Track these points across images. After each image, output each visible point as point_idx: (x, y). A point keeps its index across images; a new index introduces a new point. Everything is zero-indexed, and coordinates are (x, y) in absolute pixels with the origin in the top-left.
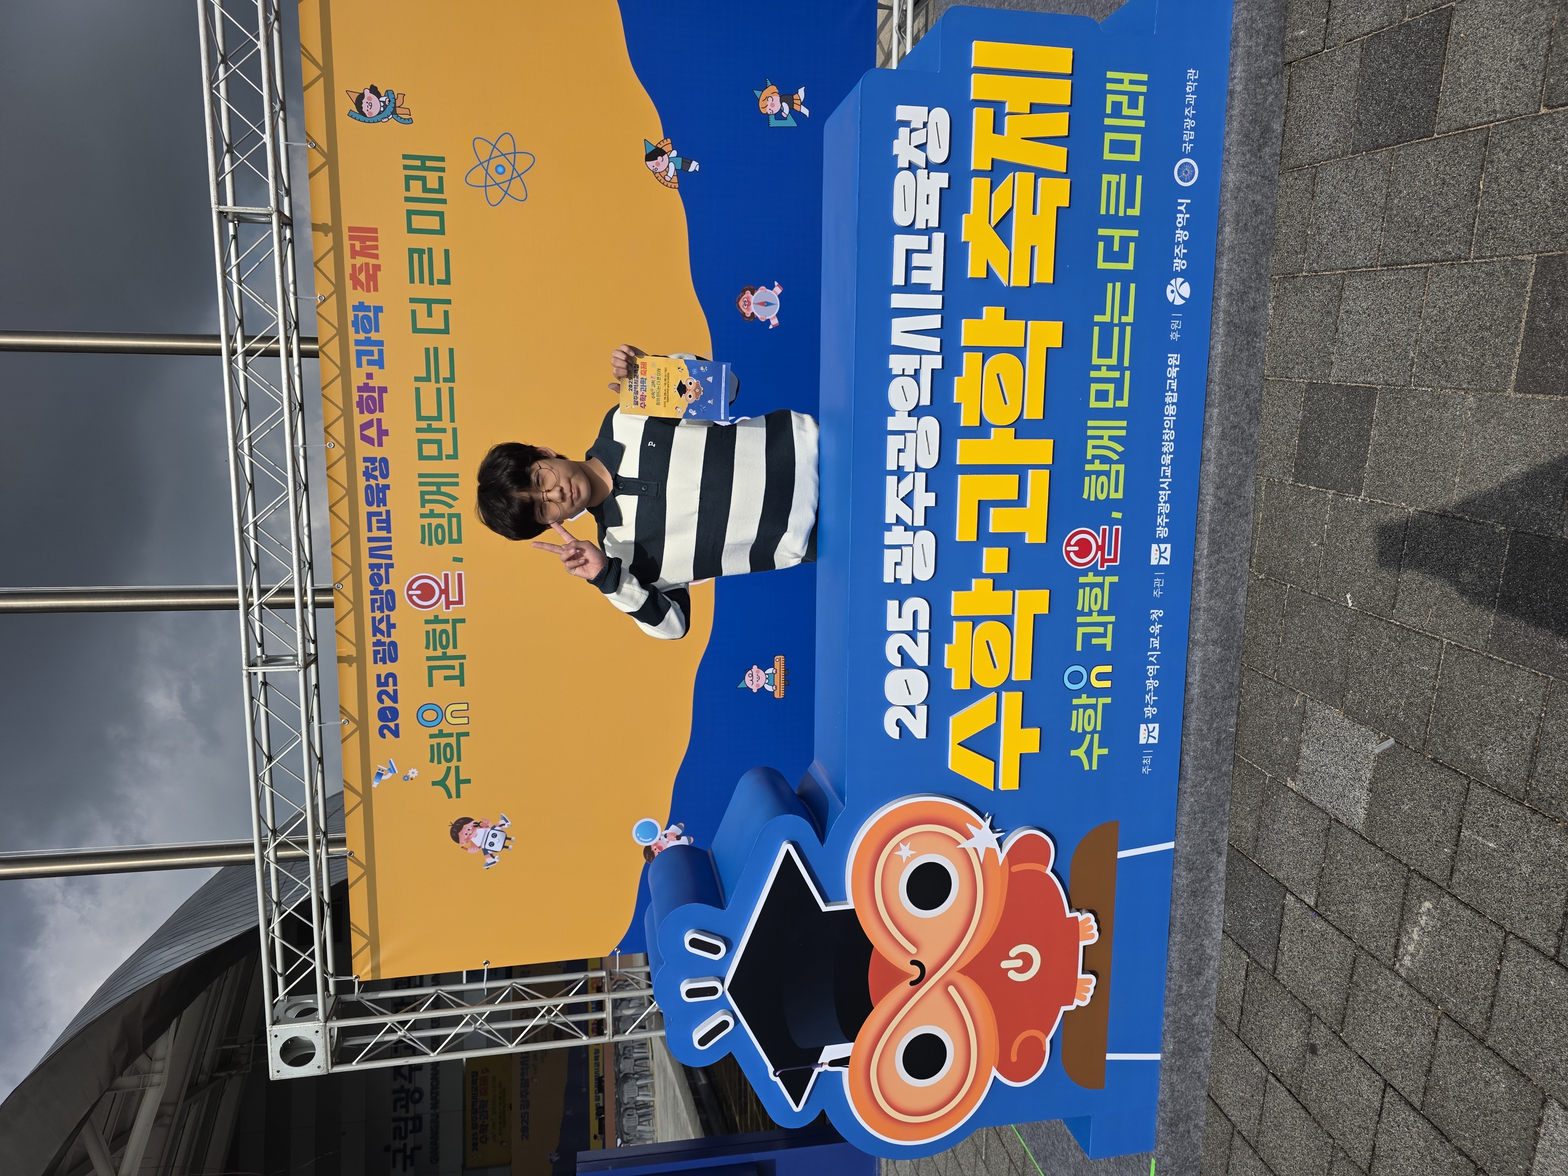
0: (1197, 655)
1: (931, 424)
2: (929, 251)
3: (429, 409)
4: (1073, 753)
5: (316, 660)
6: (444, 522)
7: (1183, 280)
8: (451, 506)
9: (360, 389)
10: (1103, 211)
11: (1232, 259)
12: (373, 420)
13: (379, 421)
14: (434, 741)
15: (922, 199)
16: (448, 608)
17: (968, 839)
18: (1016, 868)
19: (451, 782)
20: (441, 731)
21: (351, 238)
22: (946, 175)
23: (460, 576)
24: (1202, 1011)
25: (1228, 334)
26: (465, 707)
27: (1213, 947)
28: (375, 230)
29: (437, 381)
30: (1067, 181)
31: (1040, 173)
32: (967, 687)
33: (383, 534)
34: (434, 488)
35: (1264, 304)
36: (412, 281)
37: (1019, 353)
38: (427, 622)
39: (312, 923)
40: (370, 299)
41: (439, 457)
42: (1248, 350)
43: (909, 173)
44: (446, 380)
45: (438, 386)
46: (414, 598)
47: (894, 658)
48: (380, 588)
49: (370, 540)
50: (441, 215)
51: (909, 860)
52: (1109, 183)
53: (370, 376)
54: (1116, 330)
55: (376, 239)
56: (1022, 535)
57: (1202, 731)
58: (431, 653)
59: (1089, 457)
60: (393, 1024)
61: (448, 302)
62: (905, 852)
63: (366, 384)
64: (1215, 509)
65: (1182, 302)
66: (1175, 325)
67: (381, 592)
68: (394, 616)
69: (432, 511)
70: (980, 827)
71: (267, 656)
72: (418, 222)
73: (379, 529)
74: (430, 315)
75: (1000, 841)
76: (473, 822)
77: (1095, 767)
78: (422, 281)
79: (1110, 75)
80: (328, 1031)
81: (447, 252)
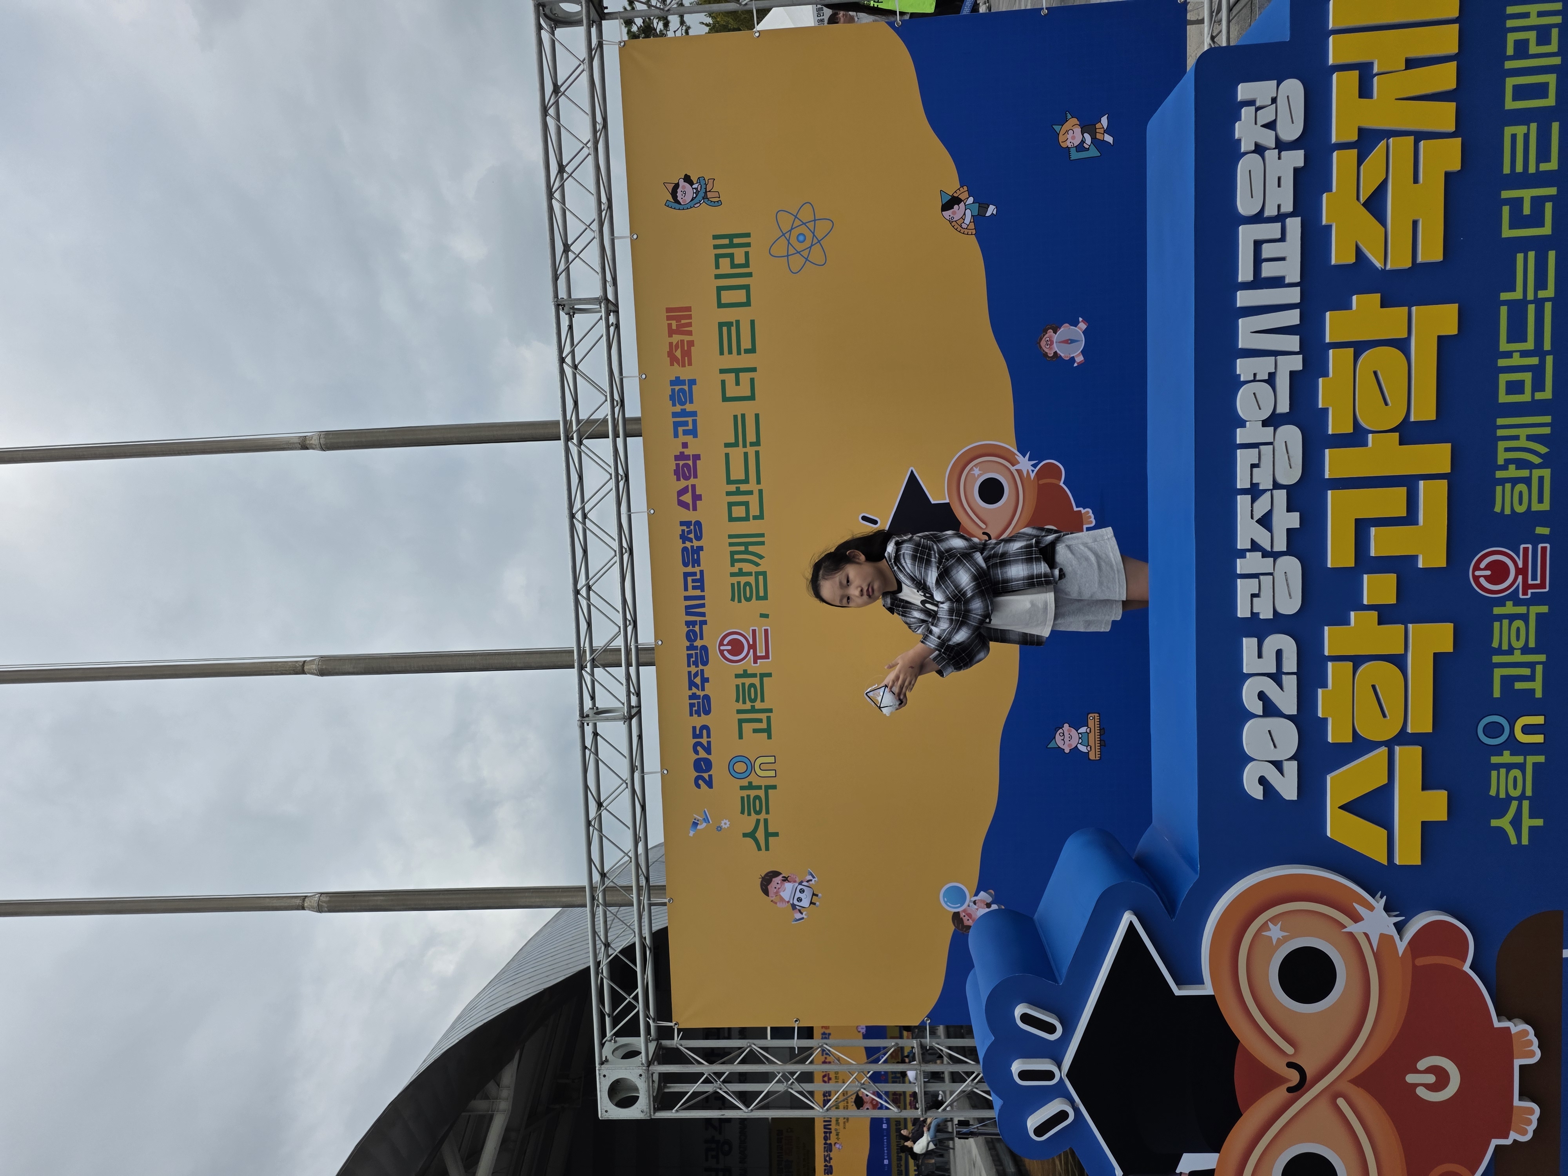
1: (1291, 435)
2: (1283, 239)
3: (737, 473)
4: (1494, 823)
5: (639, 712)
6: (751, 579)
8: (757, 565)
9: (677, 458)
10: (1507, 170)
12: (688, 486)
13: (694, 486)
14: (745, 793)
15: (1272, 182)
16: (755, 662)
17: (1356, 922)
18: (1422, 961)
19: (760, 835)
20: (750, 783)
21: (669, 318)
22: (1301, 153)
23: (766, 631)
26: (772, 760)
28: (689, 309)
29: (745, 446)
30: (1458, 141)
31: (1420, 136)
32: (1349, 740)
33: (698, 593)
34: (742, 548)
36: (722, 353)
37: (1402, 345)
38: (737, 676)
39: (636, 966)
40: (685, 373)
41: (746, 519)
43: (1256, 157)
44: (752, 444)
45: (745, 450)
46: (726, 653)
47: (1254, 705)
48: (695, 644)
49: (687, 598)
50: (747, 288)
51: (1281, 942)
52: (1514, 137)
53: (685, 445)
54: (1531, 308)
55: (690, 317)
56: (1414, 558)
58: (740, 706)
59: (1500, 462)
60: (710, 1075)
61: (754, 370)
62: (1275, 932)
63: (682, 453)
67: (696, 648)
68: (708, 671)
69: (740, 569)
70: (1371, 908)
71: (597, 708)
72: (727, 297)
73: (694, 588)
74: (738, 383)
75: (1400, 927)
76: (781, 876)
77: (1525, 841)
78: (730, 352)
79: (1510, 10)
80: (651, 1076)
81: (752, 322)
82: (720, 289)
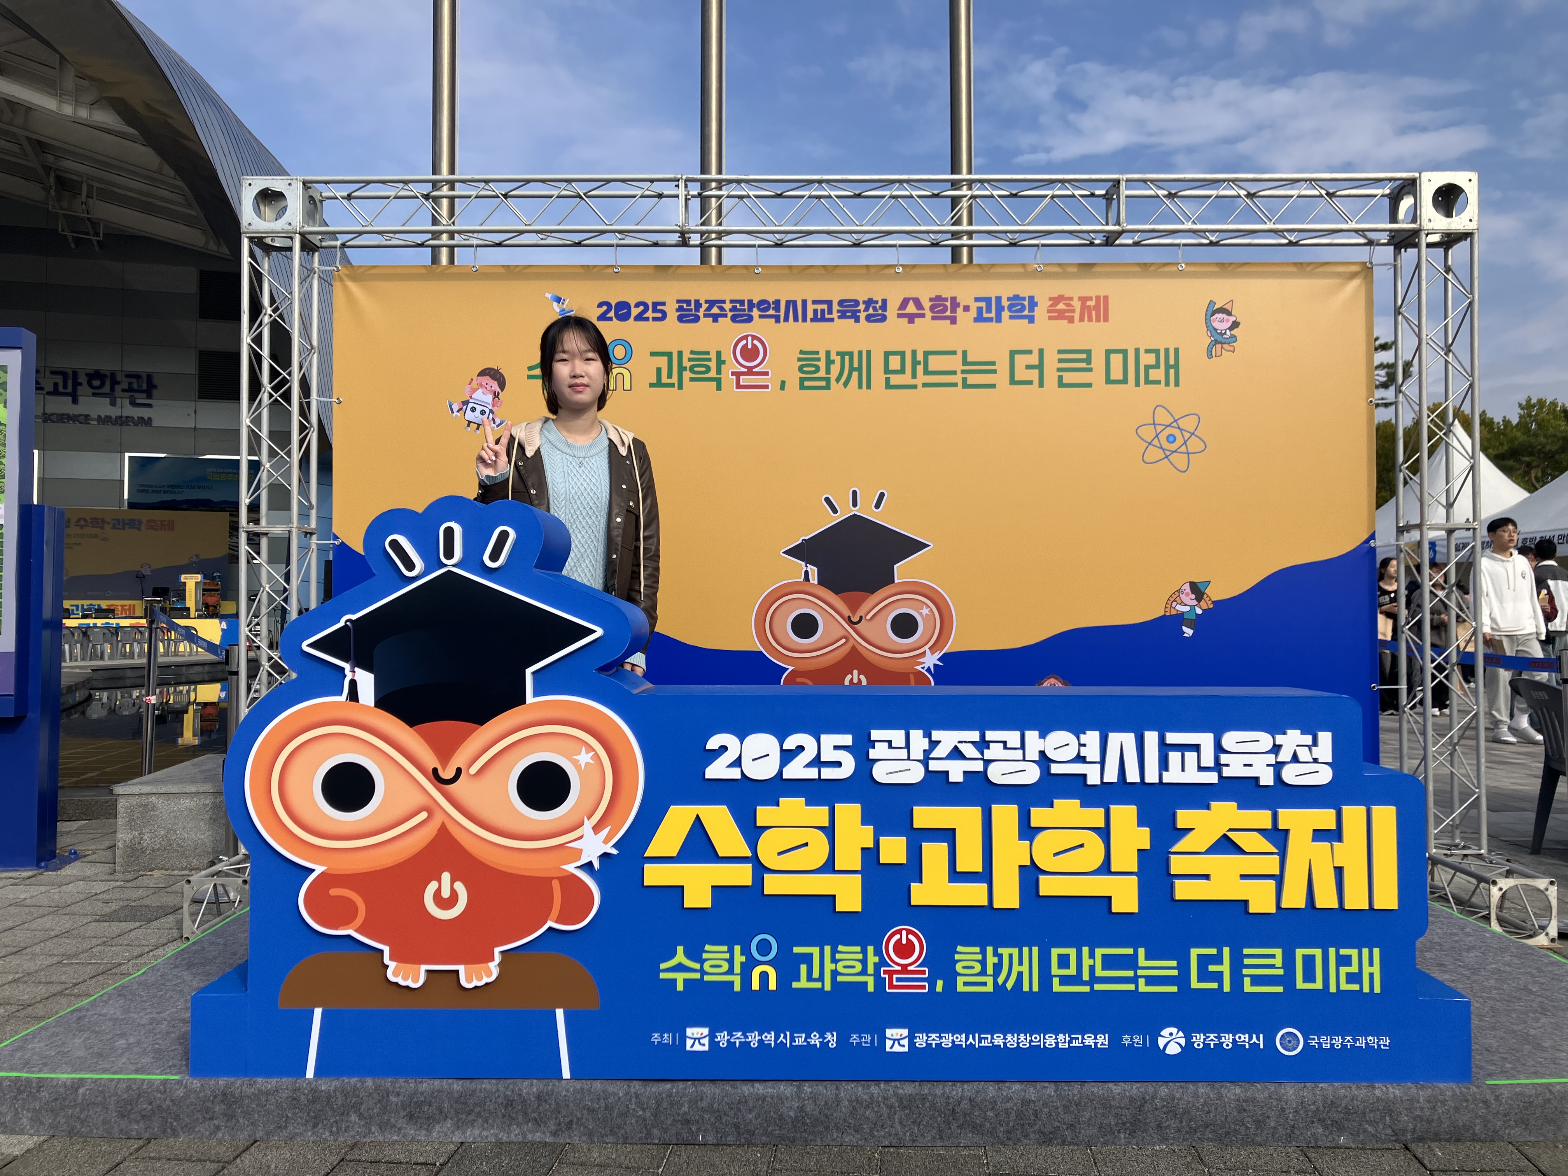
0: (786, 1089)
1: (1031, 775)
2: (1201, 769)
3: (935, 363)
4: (680, 949)
6: (822, 373)
7: (1183, 1045)
8: (838, 380)
9: (954, 299)
10: (1246, 951)
11: (1209, 1097)
12: (924, 310)
13: (923, 316)
15: (1248, 759)
16: (733, 374)
17: (593, 828)
18: (556, 885)
21: (1098, 298)
22: (1271, 783)
23: (766, 387)
24: (364, 1126)
25: (1132, 1099)
26: (627, 387)
27: (442, 1132)
28: (1106, 320)
29: (963, 372)
30: (1273, 910)
31: (1279, 879)
32: (760, 824)
33: (810, 315)
34: (856, 365)
35: (1163, 1140)
36: (1060, 352)
37: (1105, 868)
38: (719, 353)
40: (1040, 313)
41: (887, 371)
42: (1116, 1125)
43: (1270, 745)
44: (964, 380)
45: (959, 372)
46: (744, 342)
47: (791, 742)
48: (755, 309)
49: (804, 302)
50: (1125, 381)
51: (576, 763)
52: (1273, 956)
53: (967, 308)
54: (1130, 973)
55: (1098, 320)
56: (920, 879)
57: (701, 1100)
58: (686, 356)
59: (1000, 950)
61: (1041, 385)
62: (585, 758)
63: (958, 305)
64: (948, 1098)
65: (1161, 1047)
66: (1138, 1040)
67: (750, 310)
68: (723, 321)
69: (833, 362)
70: (606, 841)
72: (1116, 360)
73: (815, 311)
74: (1028, 367)
75: (588, 867)
76: (500, 391)
77: (663, 976)
78: (1060, 361)
79: (1376, 951)
81: (1089, 385)
82: (1124, 352)
